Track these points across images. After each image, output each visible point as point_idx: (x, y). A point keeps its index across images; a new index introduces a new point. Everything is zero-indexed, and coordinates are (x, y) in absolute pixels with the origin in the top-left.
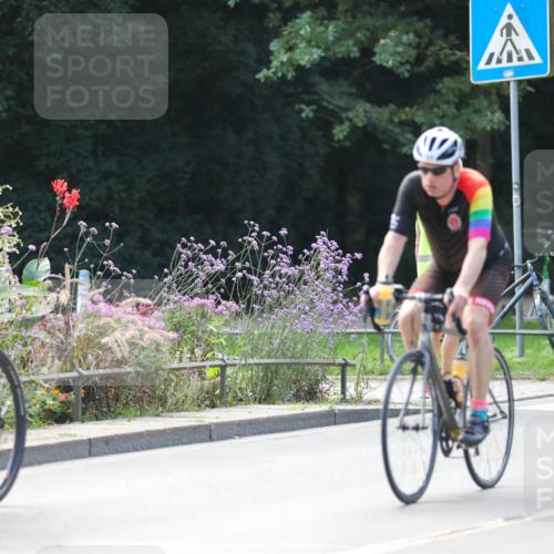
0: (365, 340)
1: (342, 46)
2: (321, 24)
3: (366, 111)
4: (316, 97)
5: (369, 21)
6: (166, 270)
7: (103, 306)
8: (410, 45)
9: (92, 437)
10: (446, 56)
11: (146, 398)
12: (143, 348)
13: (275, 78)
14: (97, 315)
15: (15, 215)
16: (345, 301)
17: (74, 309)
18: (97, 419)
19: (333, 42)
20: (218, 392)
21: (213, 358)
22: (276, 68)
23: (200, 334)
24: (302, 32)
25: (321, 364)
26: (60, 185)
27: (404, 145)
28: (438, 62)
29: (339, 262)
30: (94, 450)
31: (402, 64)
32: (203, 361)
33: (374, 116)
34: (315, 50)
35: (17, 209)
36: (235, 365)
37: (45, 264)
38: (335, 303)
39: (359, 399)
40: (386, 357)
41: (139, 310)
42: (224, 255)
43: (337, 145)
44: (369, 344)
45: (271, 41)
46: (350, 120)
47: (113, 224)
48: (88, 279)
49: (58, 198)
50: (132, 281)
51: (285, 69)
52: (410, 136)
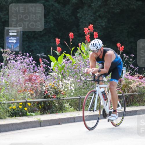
7: (130, 77)
11: (141, 101)
12: (140, 88)
14: (128, 79)
17: (122, 77)
26: (119, 45)
30: (127, 114)
41: (139, 78)
47: (133, 55)
48: (126, 69)
49: (118, 48)
50: (137, 70)
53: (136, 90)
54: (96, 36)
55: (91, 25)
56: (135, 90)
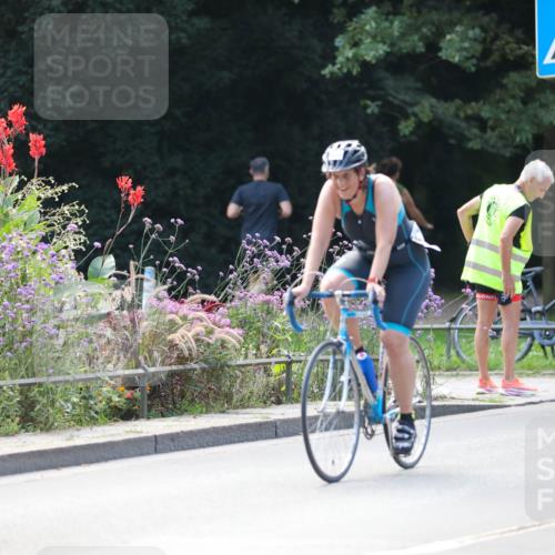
0: (431, 336)
1: (408, 41)
2: (387, 19)
3: (432, 106)
4: (382, 93)
5: (435, 16)
6: (231, 267)
7: (170, 304)
8: (475, 40)
9: (157, 433)
10: (512, 50)
11: (212, 395)
12: (209, 344)
13: (340, 75)
14: (161, 312)
15: (81, 213)
17: (139, 306)
18: (163, 416)
19: (398, 37)
20: (283, 388)
21: (279, 354)
22: (342, 63)
23: (265, 330)
24: (368, 27)
26: (125, 182)
27: (470, 140)
28: (504, 57)
30: (160, 447)
31: (468, 59)
32: (268, 357)
33: (440, 111)
34: (380, 46)
35: (83, 207)
36: (300, 362)
37: (110, 261)
40: (453, 352)
41: (203, 306)
42: (290, 251)
43: (402, 140)
44: (435, 340)
45: (336, 36)
46: (415, 115)
47: (179, 221)
48: (154, 275)
49: (123, 195)
50: (197, 277)
51: (350, 65)
52: (476, 131)
53: (194, 354)
54: (37, 148)
55: (16, 107)
56: (190, 355)
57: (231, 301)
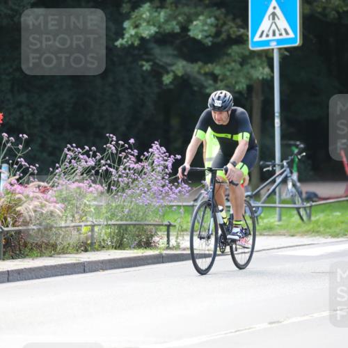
0: (182, 210)
1: (169, 25)
2: (156, 11)
3: (183, 67)
4: (152, 57)
5: (186, 10)
6: (57, 165)
7: (18, 188)
8: (212, 25)
9: (9, 269)
10: (234, 32)
11: (44, 245)
12: (42, 214)
13: (127, 45)
14: (13, 193)
16: (170, 185)
18: (13, 258)
19: (163, 23)
20: (89, 242)
21: (87, 221)
22: (128, 38)
23: (78, 205)
24: (144, 16)
25: (154, 225)
28: (229, 36)
29: (166, 161)
30: (11, 278)
31: (207, 37)
32: (80, 222)
33: (189, 69)
34: (152, 27)
36: (100, 225)
38: (163, 186)
39: (178, 247)
41: (40, 190)
42: (95, 156)
43: (165, 88)
44: (184, 213)
45: (124, 21)
46: (174, 72)
47: (25, 136)
48: (8, 170)
50: (36, 172)
51: (133, 39)
52: (211, 82)
53: (33, 218)
56: (31, 220)
57: (57, 186)
